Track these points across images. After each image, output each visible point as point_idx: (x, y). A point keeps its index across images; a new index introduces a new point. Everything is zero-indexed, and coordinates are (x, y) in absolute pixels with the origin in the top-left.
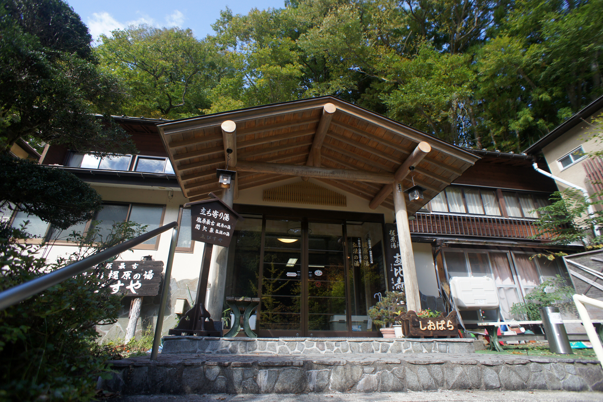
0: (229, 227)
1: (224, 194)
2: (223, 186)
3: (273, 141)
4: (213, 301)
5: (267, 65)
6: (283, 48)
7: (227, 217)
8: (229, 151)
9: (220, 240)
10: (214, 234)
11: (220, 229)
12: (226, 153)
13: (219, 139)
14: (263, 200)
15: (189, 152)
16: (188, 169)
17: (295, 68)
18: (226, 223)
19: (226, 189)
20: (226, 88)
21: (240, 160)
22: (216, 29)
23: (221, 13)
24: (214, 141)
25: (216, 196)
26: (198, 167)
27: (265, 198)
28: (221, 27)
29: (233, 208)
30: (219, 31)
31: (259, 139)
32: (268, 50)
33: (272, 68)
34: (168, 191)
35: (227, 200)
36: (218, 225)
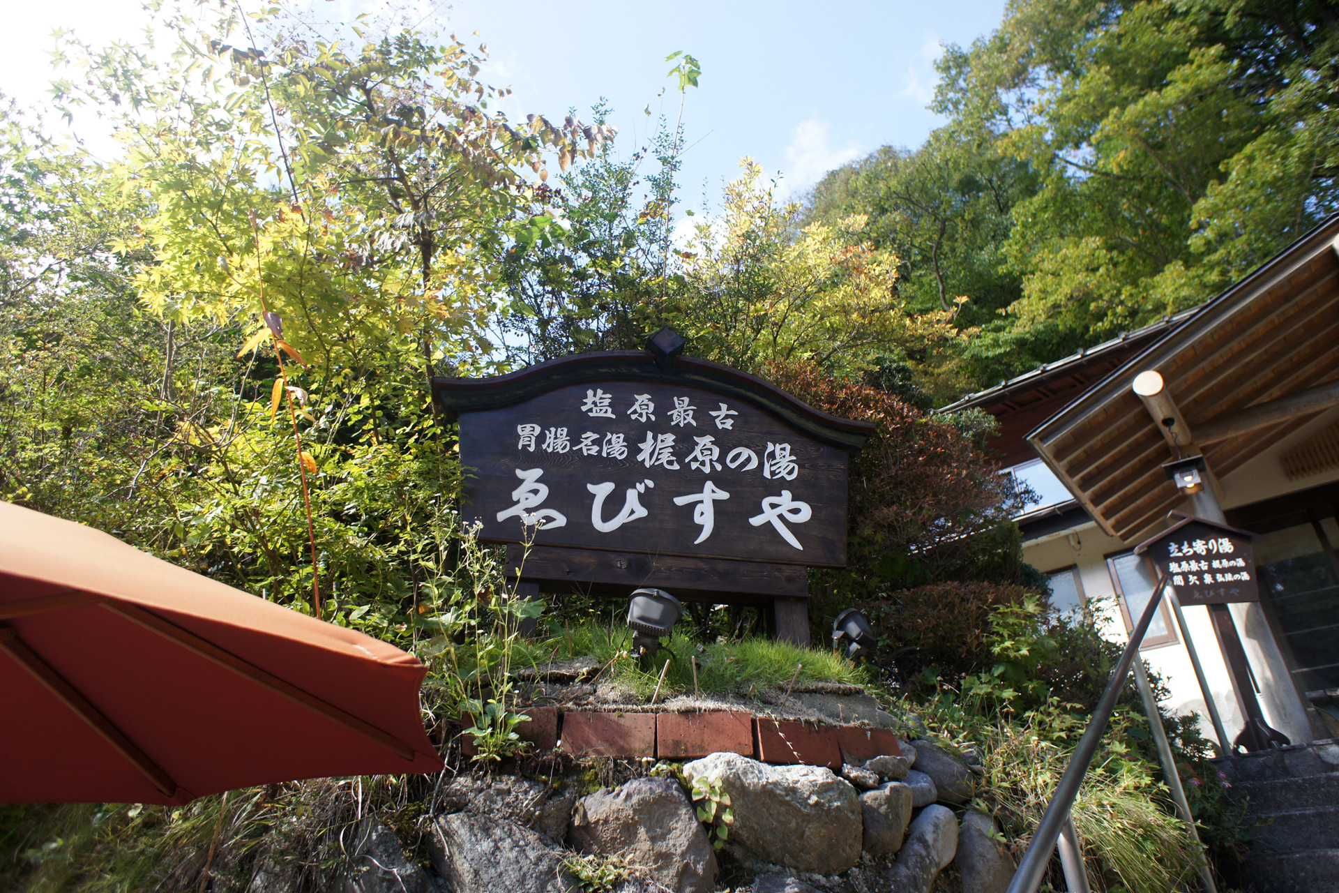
0: (1240, 563)
1: (1196, 503)
2: (1189, 492)
3: (1247, 359)
4: (1279, 714)
5: (1115, 110)
6: (1134, 40)
7: (1226, 546)
8: (1168, 422)
9: (1235, 591)
10: (1216, 585)
11: (1223, 571)
12: (1164, 429)
13: (1137, 410)
14: (1291, 479)
15: (1091, 456)
16: (1101, 484)
17: (1200, 67)
18: (1229, 557)
19: (1197, 494)
20: (1035, 224)
21: (1196, 427)
22: (941, 107)
23: (938, 68)
24: (1130, 416)
25: (1184, 514)
26: (1117, 473)
27: (1291, 473)
28: (951, 95)
29: (1229, 523)
30: (951, 106)
31: (1217, 370)
32: (1097, 76)
33: (1133, 110)
34: (1067, 537)
35: (1210, 513)
36: (1216, 564)
